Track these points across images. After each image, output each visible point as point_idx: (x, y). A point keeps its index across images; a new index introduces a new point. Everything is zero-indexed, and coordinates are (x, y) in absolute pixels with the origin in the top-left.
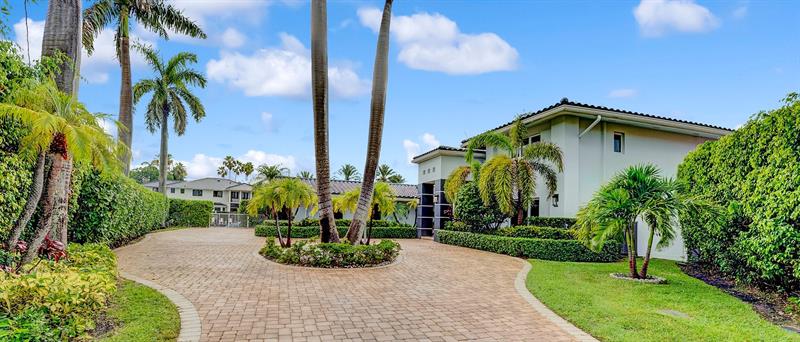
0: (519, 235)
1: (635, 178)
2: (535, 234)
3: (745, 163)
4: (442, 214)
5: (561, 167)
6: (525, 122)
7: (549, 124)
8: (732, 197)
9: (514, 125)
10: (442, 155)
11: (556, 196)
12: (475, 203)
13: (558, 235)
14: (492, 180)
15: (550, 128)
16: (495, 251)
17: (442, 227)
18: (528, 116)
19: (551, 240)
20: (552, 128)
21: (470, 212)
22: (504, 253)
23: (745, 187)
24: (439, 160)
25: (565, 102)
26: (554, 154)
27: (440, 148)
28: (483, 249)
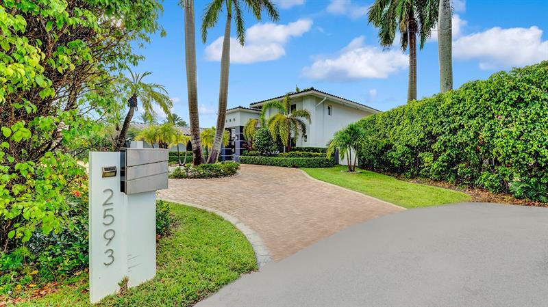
0: (291, 157)
1: (352, 129)
2: (299, 156)
3: (391, 124)
4: (241, 146)
5: (310, 122)
6: (291, 97)
7: (302, 99)
8: (385, 137)
9: (285, 98)
10: (241, 112)
11: (306, 136)
12: (267, 140)
13: (310, 156)
14: (278, 127)
15: (302, 101)
16: (279, 166)
17: (241, 154)
18: (293, 94)
19: (308, 158)
20: (303, 102)
21: (264, 145)
22: (284, 166)
23: (391, 133)
24: (238, 114)
25: (312, 89)
26: (307, 115)
27: (239, 107)
28: (271, 165)
